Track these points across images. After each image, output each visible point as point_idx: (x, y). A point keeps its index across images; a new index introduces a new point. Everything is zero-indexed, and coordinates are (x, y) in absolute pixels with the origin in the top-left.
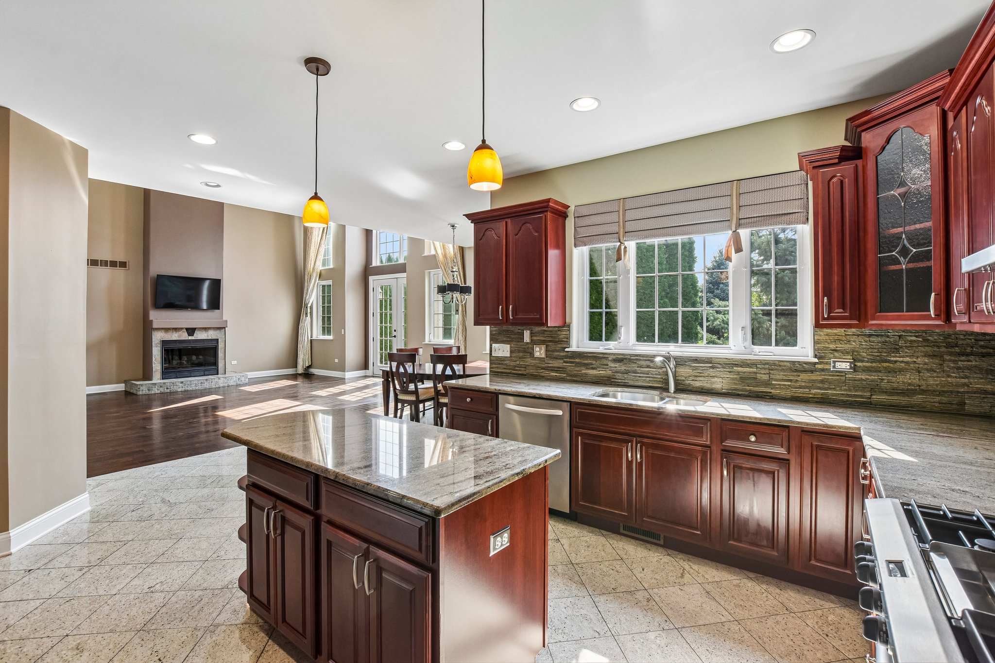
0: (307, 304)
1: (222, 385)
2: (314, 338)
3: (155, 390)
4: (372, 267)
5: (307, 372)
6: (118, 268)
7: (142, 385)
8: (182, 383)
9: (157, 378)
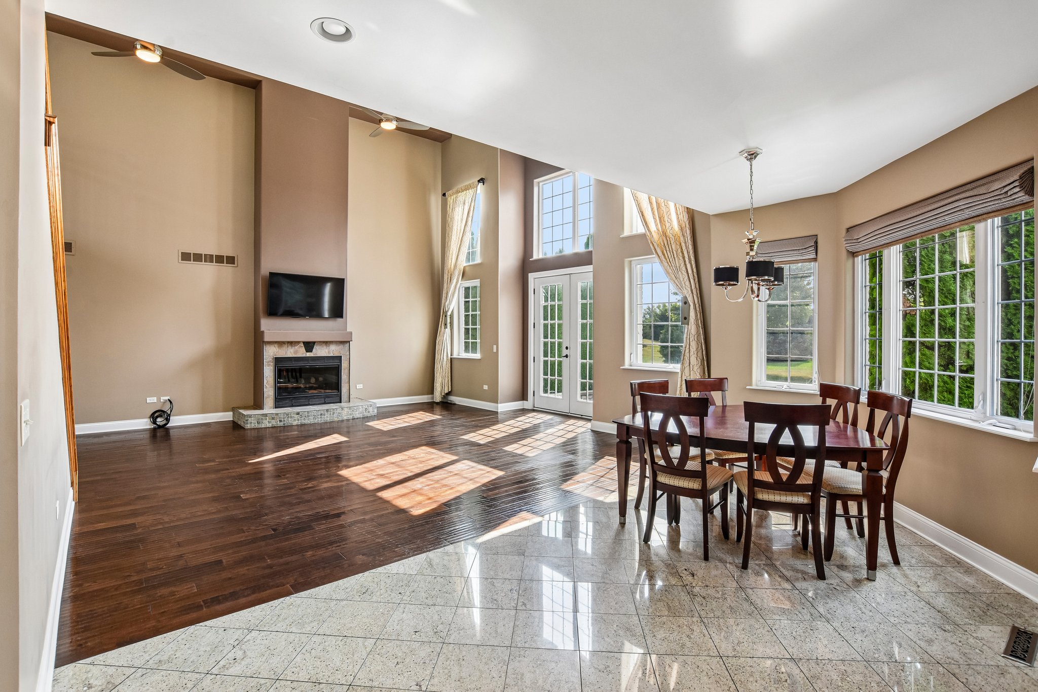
0: (446, 312)
1: (345, 418)
2: (455, 356)
3: (266, 424)
4: (532, 261)
5: (445, 401)
6: (225, 264)
7: (250, 416)
8: (298, 414)
9: (269, 407)
